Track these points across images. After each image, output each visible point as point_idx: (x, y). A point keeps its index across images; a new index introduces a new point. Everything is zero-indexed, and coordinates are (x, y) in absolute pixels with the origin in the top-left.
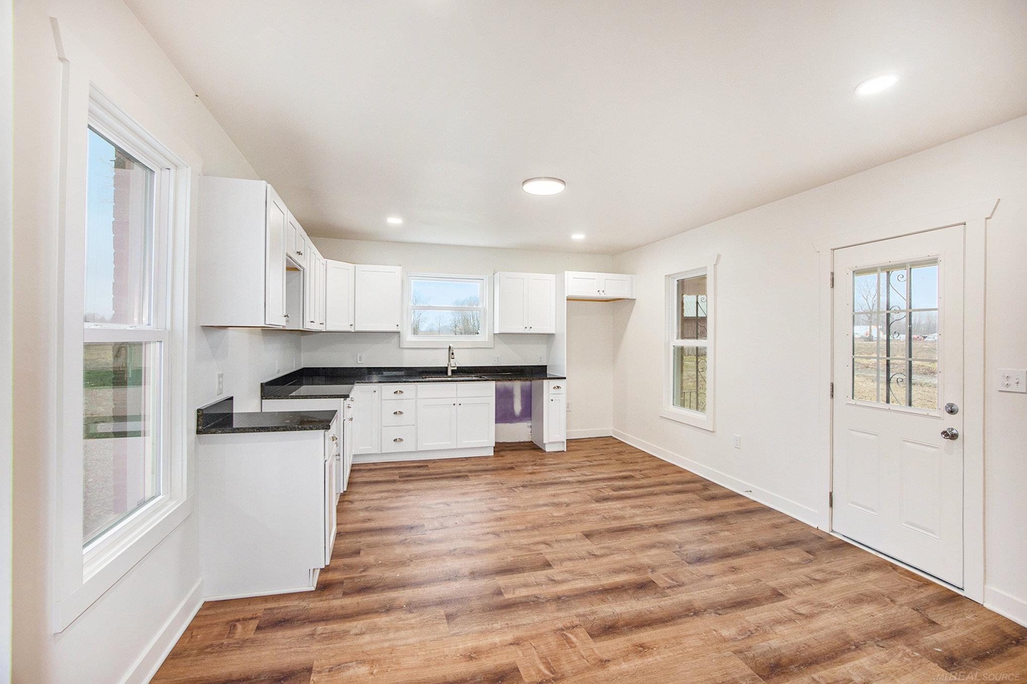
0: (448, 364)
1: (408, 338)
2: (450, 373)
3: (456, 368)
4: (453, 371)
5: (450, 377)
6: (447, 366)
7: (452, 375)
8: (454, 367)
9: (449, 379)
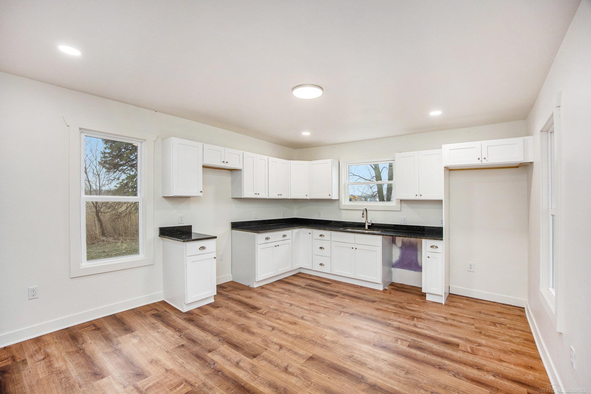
0: (366, 221)
1: (345, 202)
2: (367, 228)
3: (370, 224)
4: (369, 226)
5: (366, 230)
6: (365, 222)
7: (368, 229)
8: (370, 223)
9: (367, 232)
